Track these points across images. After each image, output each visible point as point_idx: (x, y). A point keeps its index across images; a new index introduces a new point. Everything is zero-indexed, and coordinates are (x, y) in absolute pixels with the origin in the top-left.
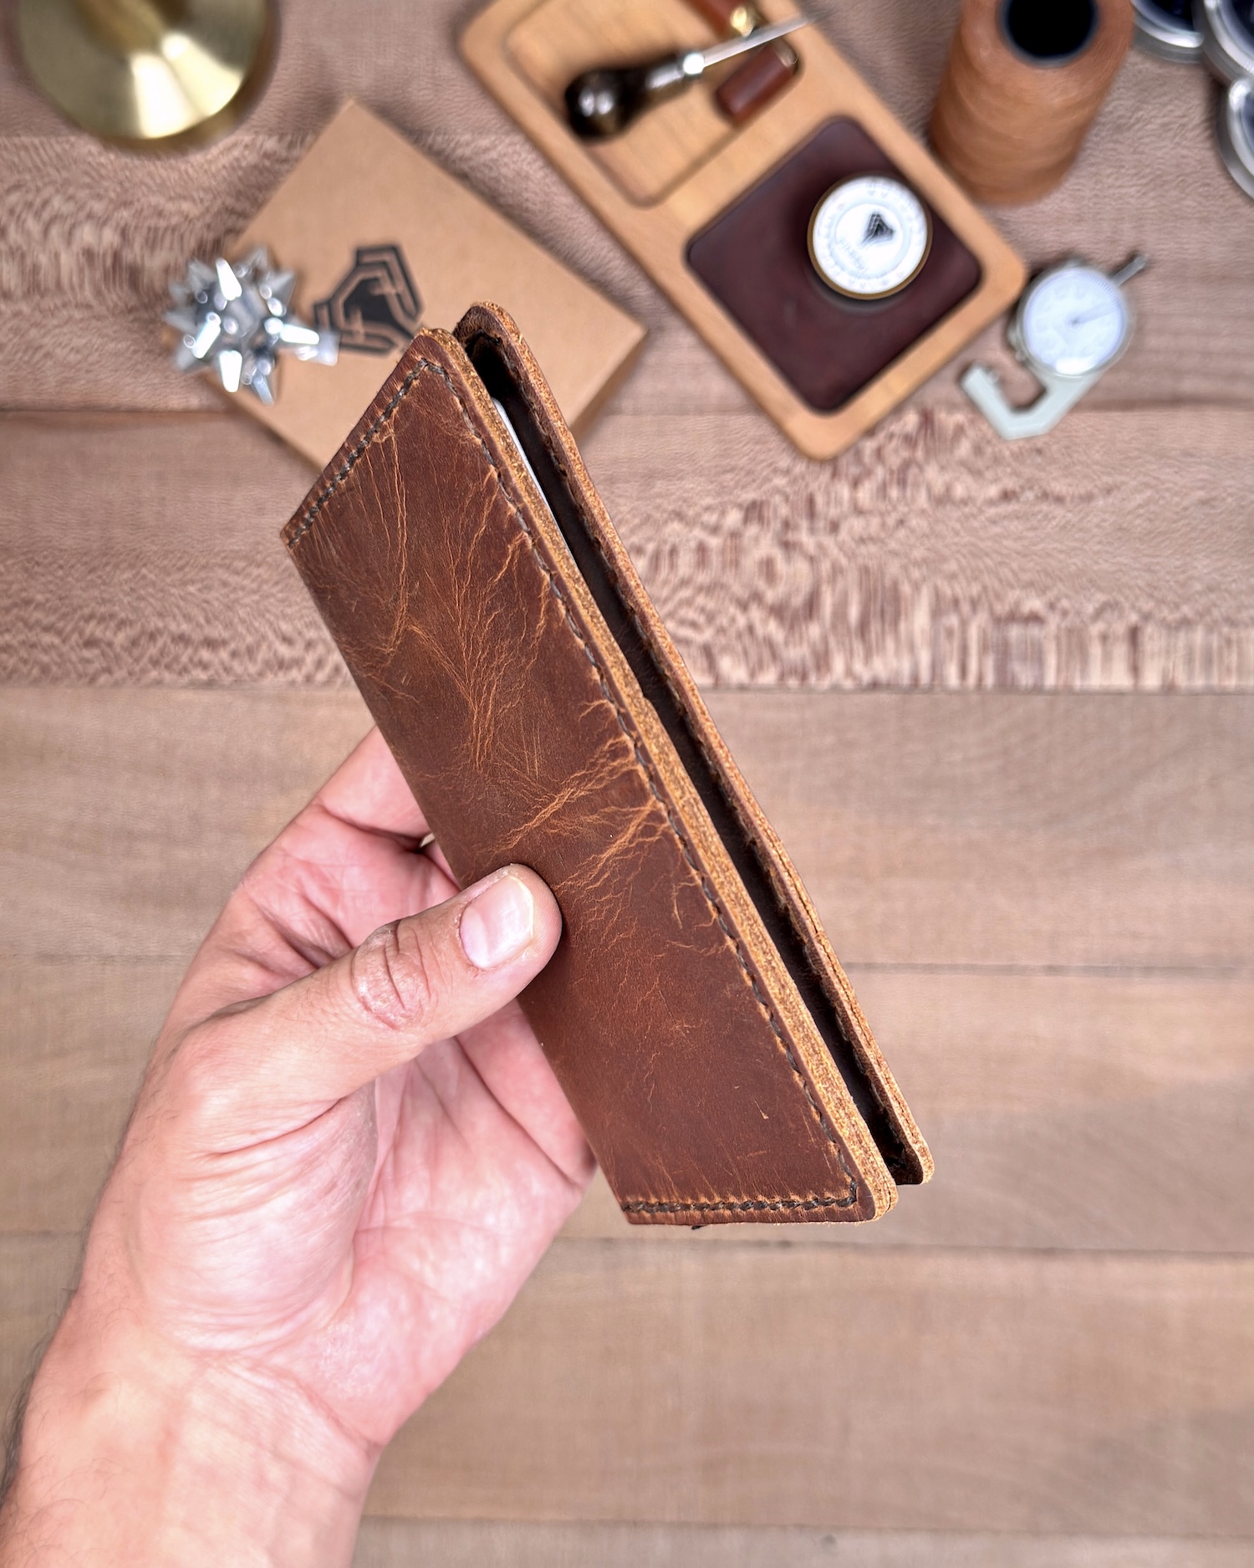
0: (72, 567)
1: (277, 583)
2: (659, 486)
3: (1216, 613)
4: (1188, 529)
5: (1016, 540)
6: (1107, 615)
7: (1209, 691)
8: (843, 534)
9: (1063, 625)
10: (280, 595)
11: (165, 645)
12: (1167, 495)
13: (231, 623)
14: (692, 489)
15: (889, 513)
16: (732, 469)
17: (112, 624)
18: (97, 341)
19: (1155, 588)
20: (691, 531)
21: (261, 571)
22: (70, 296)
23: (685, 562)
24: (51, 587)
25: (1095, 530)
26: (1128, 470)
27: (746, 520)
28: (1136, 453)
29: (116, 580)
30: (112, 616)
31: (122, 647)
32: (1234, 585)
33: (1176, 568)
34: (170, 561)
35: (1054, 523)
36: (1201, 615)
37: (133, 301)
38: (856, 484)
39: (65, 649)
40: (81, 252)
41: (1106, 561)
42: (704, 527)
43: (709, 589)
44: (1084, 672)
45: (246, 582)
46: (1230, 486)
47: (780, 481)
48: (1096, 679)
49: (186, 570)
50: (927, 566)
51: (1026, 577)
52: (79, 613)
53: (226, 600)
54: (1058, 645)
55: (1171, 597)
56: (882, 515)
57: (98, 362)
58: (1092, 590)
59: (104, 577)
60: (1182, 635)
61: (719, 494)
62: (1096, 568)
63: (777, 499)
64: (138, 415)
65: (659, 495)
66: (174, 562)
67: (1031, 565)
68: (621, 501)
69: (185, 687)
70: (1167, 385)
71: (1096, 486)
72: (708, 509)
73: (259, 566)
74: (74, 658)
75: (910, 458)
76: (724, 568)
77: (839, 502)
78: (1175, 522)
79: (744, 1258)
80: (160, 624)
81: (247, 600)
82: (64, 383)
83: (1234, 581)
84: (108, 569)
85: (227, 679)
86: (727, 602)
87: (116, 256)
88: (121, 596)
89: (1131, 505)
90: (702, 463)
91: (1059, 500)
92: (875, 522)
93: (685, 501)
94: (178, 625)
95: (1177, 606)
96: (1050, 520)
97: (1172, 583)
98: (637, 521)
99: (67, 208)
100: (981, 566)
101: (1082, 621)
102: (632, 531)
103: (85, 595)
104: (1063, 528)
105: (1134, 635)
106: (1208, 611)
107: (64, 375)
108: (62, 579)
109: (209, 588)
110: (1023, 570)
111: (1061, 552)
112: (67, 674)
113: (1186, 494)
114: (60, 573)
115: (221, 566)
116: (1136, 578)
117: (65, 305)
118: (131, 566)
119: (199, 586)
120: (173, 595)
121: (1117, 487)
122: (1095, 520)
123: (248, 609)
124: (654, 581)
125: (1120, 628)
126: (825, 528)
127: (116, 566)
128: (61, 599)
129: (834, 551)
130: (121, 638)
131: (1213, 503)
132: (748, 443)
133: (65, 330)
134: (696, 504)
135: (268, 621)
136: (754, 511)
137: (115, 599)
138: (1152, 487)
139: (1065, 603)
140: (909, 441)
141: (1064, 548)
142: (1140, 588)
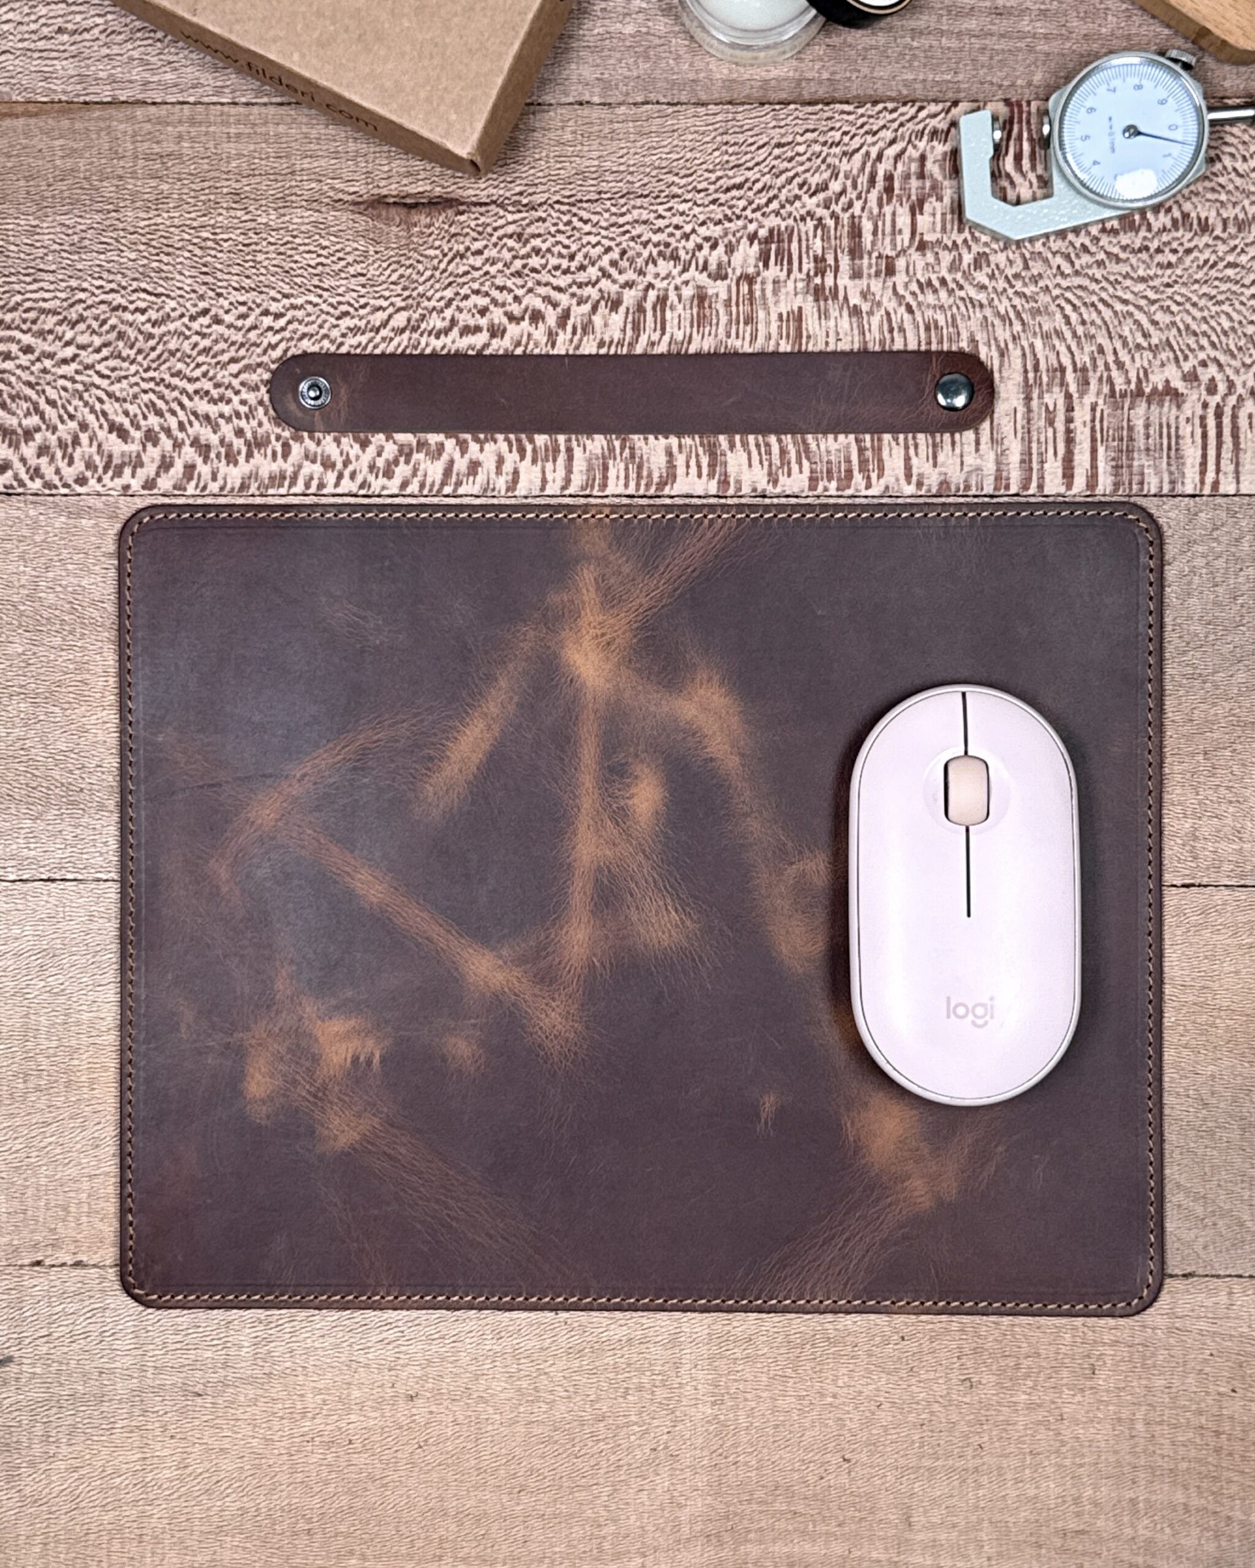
5: (1143, 280)
8: (900, 278)
9: (1212, 403)
20: (685, 272)
23: (678, 318)
27: (764, 258)
38: (916, 208)
44: (1241, 469)
47: (811, 203)
54: (1204, 430)
58: (1253, 352)
63: (810, 224)
65: (637, 221)
67: (1161, 317)
76: (732, 325)
77: (895, 231)
90: (698, 173)
91: (1207, 225)
92: (946, 258)
96: (1192, 252)
101: (1240, 396)
111: (1209, 297)
126: (875, 266)
132: (763, 145)
134: (691, 233)
139: (1215, 370)
141: (1210, 290)
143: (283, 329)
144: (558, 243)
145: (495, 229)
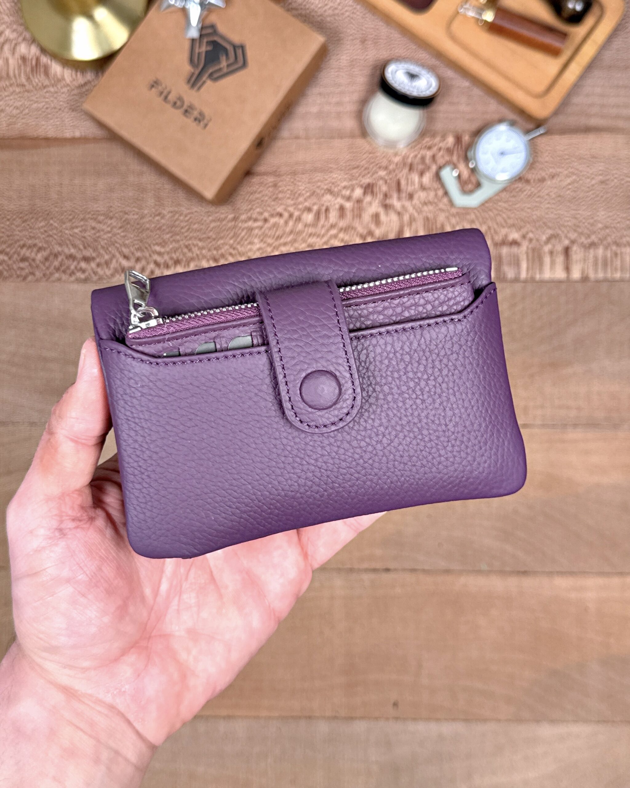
0: (14, 220)
1: (121, 228)
2: (319, 176)
3: (609, 240)
4: (594, 196)
5: (505, 202)
6: (553, 241)
7: (606, 280)
8: (416, 201)
9: (530, 246)
10: (122, 234)
11: (62, 260)
12: (583, 178)
13: (97, 248)
14: (337, 177)
15: (439, 189)
16: (358, 167)
17: (35, 250)
18: (27, 103)
19: (579, 227)
20: (336, 199)
21: (112, 221)
22: (14, 80)
23: (333, 216)
24: (3, 230)
25: (546, 197)
26: (563, 165)
27: (365, 193)
28: (567, 157)
29: (36, 226)
30: (35, 245)
31: (40, 261)
32: (618, 225)
33: (588, 216)
34: (65, 216)
35: (525, 193)
36: (601, 240)
37: (47, 82)
38: (422, 174)
39: (10, 262)
40: (19, 57)
41: (552, 213)
42: (343, 197)
43: (345, 230)
44: (541, 270)
45: (104, 227)
46: (616, 174)
47: (382, 173)
48: (547, 275)
49: (74, 221)
50: (459, 217)
51: (510, 222)
52: (18, 244)
53: (94, 236)
54: (527, 256)
55: (586, 231)
56: (436, 190)
57: (28, 114)
58: (545, 228)
59: (31, 225)
60: (592, 251)
61: (350, 180)
62: (547, 216)
63: (381, 182)
64: (49, 141)
65: (319, 181)
66: (67, 217)
67: (513, 215)
68: (300, 184)
69: (73, 282)
70: (583, 121)
71: (547, 174)
72: (345, 187)
73: (111, 218)
74: (15, 267)
75: (450, 161)
76: (353, 218)
77: (413, 183)
78: (588, 192)
79: (367, 577)
80: (60, 249)
81: (105, 237)
82: (11, 124)
83: (619, 222)
84: (33, 220)
85: (95, 278)
86: (355, 236)
87: (38, 60)
88: (39, 235)
89: (564, 184)
90: (341, 164)
91: (528, 181)
92: (432, 194)
93: (333, 184)
94: (69, 249)
95: (589, 236)
96: (523, 192)
97: (586, 224)
98: (308, 194)
99: (13, 36)
100: (487, 216)
101: (540, 245)
102: (305, 200)
103: (21, 234)
104: (530, 195)
105: (567, 251)
106: (605, 238)
107: (11, 120)
108: (9, 226)
109: (85, 231)
110: (509, 218)
111: (529, 208)
112: (11, 276)
113: (593, 178)
114: (8, 223)
115: (91, 219)
116: (568, 221)
117: (11, 85)
118: (45, 219)
119: (80, 229)
120: (66, 234)
121: (558, 175)
122: (546, 192)
123: (106, 241)
124: (317, 225)
125: (559, 248)
126: (406, 197)
127: (37, 219)
128: (8, 236)
129: (410, 209)
130: (39, 257)
131: (608, 182)
132: (365, 153)
133: (11, 97)
134: (339, 185)
135: (116, 247)
136: (369, 189)
137: (36, 236)
138: (576, 174)
139: (531, 235)
140: (449, 151)
141: (529, 206)
142: (570, 227)
143: (188, 221)
144: (288, 190)
145: (266, 184)
